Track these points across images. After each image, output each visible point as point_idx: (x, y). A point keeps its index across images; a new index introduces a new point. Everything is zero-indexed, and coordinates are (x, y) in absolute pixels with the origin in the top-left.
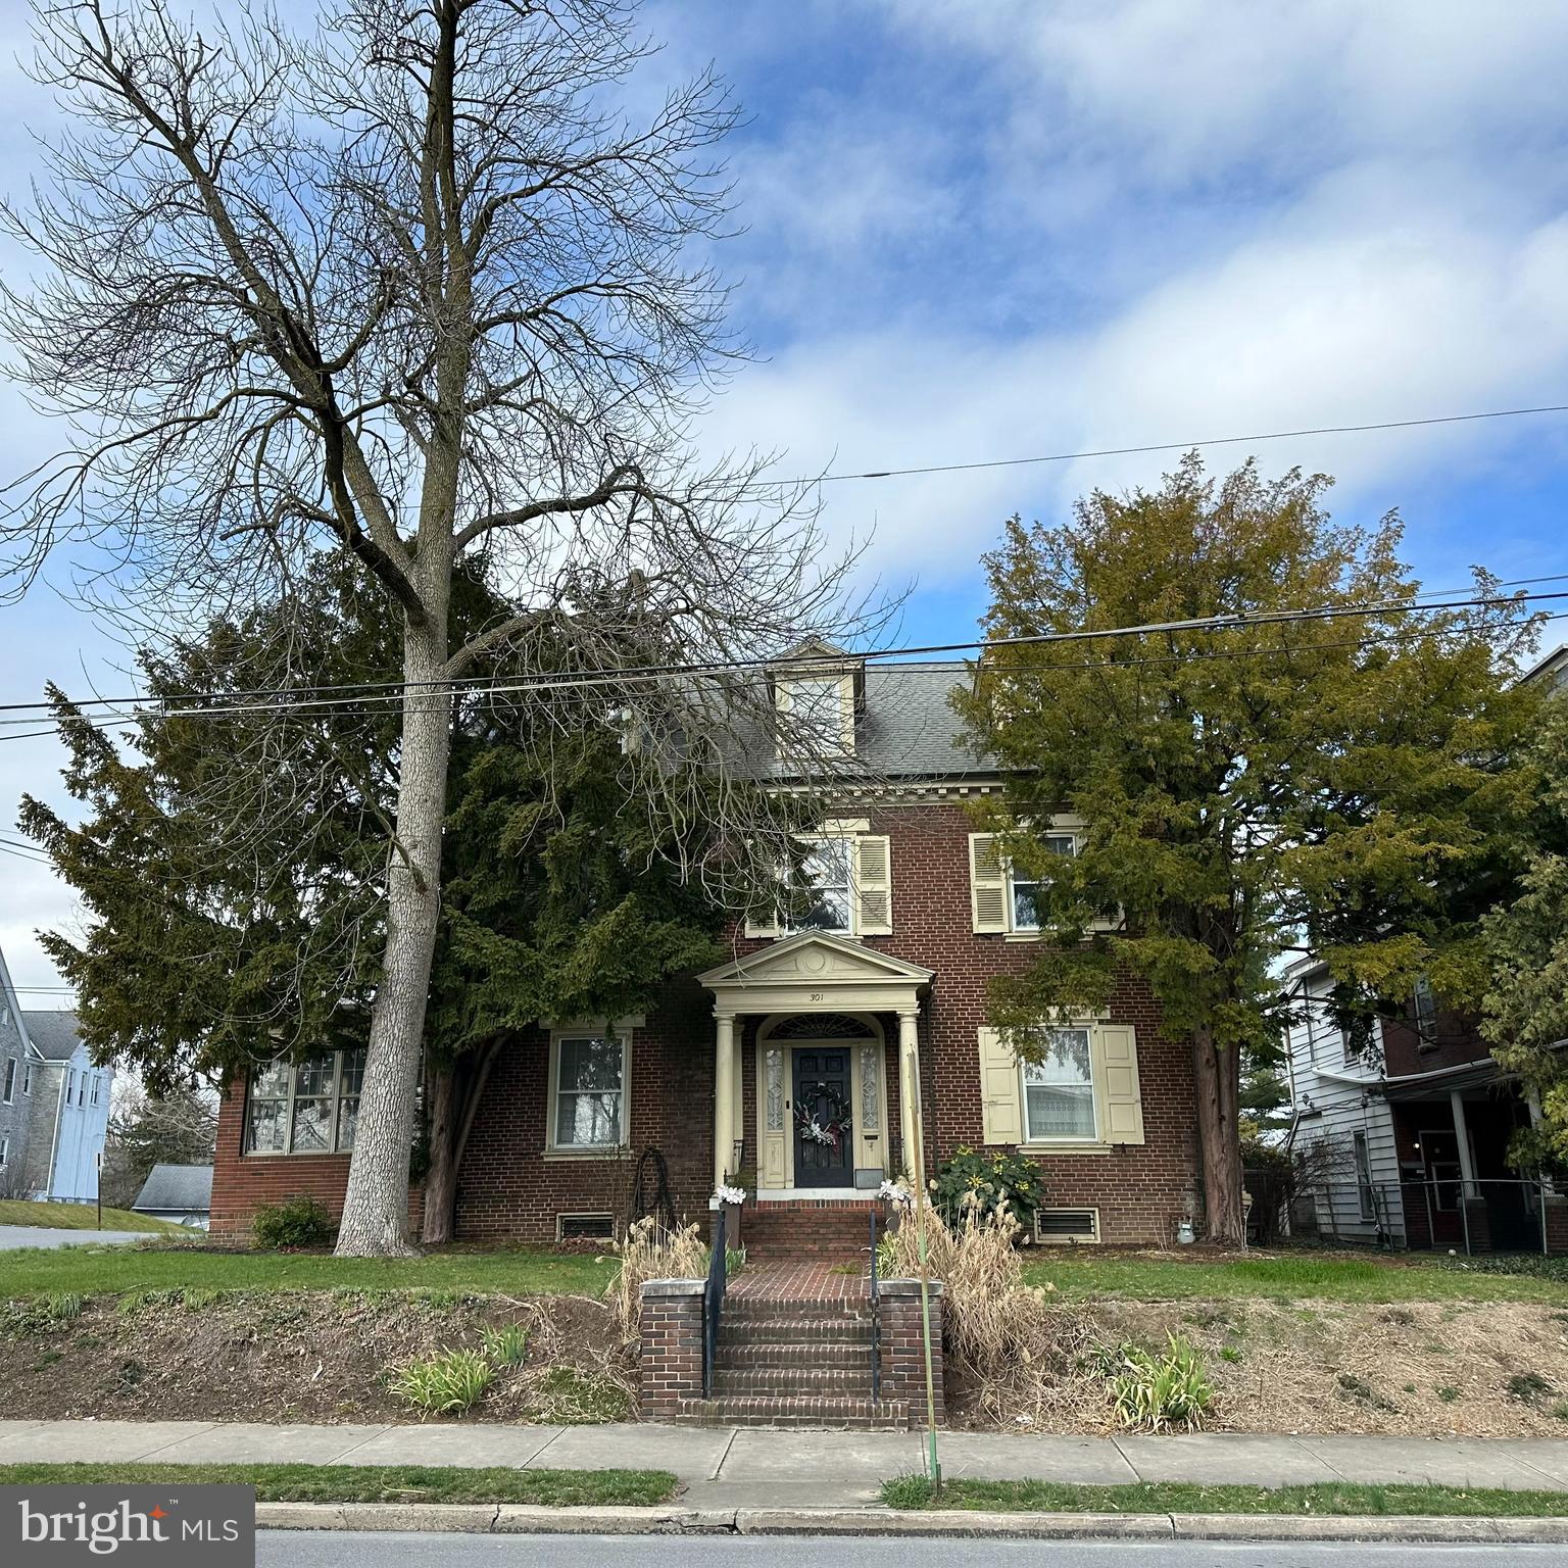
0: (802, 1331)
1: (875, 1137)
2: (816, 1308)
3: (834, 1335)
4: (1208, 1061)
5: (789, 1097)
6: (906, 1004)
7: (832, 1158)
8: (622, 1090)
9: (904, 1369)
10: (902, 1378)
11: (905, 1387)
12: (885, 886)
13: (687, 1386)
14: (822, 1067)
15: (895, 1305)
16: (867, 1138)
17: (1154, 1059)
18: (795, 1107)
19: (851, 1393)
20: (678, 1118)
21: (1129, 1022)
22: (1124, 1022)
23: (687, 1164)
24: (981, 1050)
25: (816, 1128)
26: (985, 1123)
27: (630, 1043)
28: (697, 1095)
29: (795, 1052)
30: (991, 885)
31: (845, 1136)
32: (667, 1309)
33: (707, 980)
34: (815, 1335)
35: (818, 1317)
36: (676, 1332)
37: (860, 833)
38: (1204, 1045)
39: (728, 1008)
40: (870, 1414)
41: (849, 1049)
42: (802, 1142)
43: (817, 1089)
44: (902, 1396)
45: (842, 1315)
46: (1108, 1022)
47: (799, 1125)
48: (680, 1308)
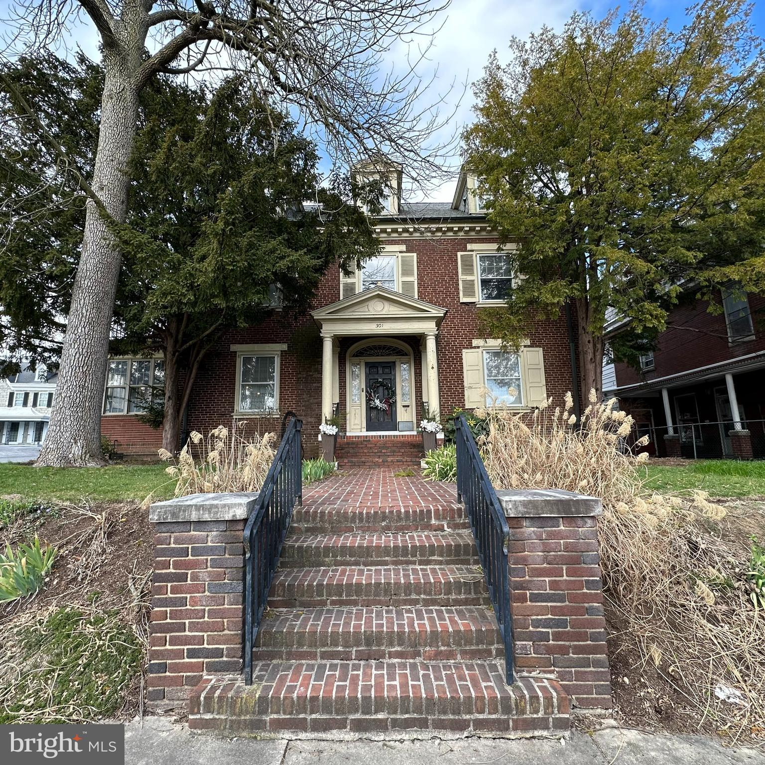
0: (386, 551)
1: (408, 406)
2: (399, 518)
3: (424, 554)
4: (591, 359)
5: (364, 386)
6: (429, 328)
7: (386, 417)
8: (275, 382)
9: (547, 624)
10: (544, 637)
11: (550, 650)
12: (414, 279)
13: (219, 653)
14: (380, 371)
15: (529, 530)
16: (404, 406)
17: (552, 365)
18: (367, 391)
19: (464, 653)
20: (304, 396)
21: (540, 347)
22: (537, 346)
23: (310, 420)
24: (464, 361)
25: (377, 402)
26: (466, 398)
27: (279, 359)
28: (314, 385)
29: (367, 364)
30: (469, 278)
31: (392, 405)
32: (192, 540)
33: (318, 315)
34: (402, 556)
35: (402, 529)
36: (204, 574)
37: (401, 252)
38: (589, 351)
39: (329, 331)
40: (507, 710)
41: (394, 363)
42: (370, 409)
43: (378, 382)
44: (546, 665)
45: (428, 527)
46: (529, 346)
47: (369, 400)
48: (212, 538)
